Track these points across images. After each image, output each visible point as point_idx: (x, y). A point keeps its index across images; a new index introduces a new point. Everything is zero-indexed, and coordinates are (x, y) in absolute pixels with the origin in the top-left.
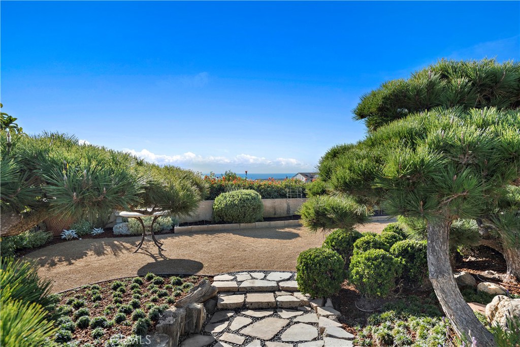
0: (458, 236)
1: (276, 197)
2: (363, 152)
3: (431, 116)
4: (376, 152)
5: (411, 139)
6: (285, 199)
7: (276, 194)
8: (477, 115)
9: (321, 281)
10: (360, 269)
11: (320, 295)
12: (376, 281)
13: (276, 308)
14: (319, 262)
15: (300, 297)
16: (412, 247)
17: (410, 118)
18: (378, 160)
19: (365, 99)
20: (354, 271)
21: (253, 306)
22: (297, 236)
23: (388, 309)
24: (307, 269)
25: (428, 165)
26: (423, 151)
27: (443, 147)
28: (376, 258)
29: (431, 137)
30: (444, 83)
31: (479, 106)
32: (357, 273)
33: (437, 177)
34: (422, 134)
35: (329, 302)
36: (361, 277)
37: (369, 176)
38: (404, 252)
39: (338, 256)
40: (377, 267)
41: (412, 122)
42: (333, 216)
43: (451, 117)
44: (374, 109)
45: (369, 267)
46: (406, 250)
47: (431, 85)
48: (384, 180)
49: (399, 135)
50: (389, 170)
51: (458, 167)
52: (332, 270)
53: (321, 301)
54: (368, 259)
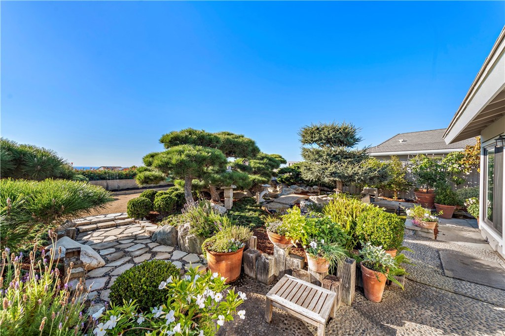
0: (195, 187)
1: (98, 180)
2: (165, 156)
3: (186, 146)
4: (169, 156)
5: (180, 153)
6: (105, 181)
7: (97, 178)
8: (198, 147)
9: (141, 210)
10: (159, 203)
11: (140, 216)
12: (166, 206)
13: (117, 226)
14: (140, 202)
15: (130, 220)
16: (180, 193)
17: (180, 146)
18: (170, 158)
19: (164, 136)
20: (156, 204)
21: (103, 227)
22: (117, 199)
23: (171, 215)
24: (133, 206)
25: (184, 160)
26: (183, 156)
27: (188, 156)
28: (166, 198)
29: (185, 153)
30: (190, 136)
31: (199, 145)
32: (158, 204)
33: (187, 164)
34: (183, 152)
35: (145, 218)
36: (160, 206)
37: (167, 163)
38: (177, 195)
39: (148, 200)
40: (166, 201)
41: (180, 148)
42: (153, 178)
43: (191, 147)
44: (168, 141)
45: (163, 201)
46: (178, 194)
47: (186, 136)
48: (172, 164)
49: (176, 151)
50: (174, 161)
51: (192, 161)
52: (146, 205)
53: (141, 219)
54: (162, 199)
